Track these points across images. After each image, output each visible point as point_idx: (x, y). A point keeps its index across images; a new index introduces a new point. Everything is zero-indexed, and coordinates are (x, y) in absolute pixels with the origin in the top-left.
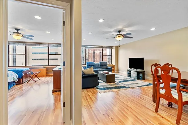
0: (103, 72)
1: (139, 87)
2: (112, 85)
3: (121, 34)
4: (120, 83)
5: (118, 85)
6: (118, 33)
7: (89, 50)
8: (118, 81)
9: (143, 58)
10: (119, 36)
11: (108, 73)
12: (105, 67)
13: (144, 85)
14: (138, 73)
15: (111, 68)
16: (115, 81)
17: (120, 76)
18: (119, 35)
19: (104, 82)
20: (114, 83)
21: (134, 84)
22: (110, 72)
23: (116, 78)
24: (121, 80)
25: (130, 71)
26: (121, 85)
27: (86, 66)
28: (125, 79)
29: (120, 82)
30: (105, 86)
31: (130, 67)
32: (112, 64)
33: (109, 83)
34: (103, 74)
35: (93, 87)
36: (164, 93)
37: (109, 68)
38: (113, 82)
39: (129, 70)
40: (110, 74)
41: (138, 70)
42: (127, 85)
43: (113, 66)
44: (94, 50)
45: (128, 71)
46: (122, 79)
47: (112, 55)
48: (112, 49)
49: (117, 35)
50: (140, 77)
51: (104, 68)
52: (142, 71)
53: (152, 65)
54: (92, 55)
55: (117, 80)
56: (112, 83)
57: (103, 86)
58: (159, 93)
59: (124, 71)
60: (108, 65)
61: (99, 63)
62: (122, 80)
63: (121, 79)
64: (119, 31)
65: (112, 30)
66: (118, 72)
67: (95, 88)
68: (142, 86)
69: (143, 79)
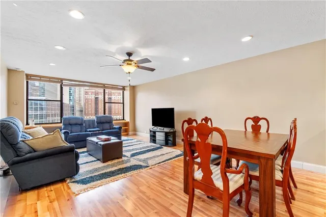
0: (98, 138)
1: (165, 161)
2: (113, 165)
3: (131, 61)
4: (132, 159)
5: (126, 163)
6: (127, 58)
7: (86, 93)
8: (128, 154)
9: (173, 109)
10: (128, 64)
11: (109, 140)
12: (107, 126)
13: (174, 156)
14: (167, 134)
15: (120, 128)
16: (124, 153)
17: (137, 141)
18: (128, 61)
19: (98, 160)
20: (120, 160)
21: (158, 156)
22: (112, 138)
23: (124, 149)
24: (135, 152)
25: (155, 132)
26: (134, 162)
27: (61, 125)
28: (143, 148)
29: (133, 155)
30: (96, 170)
31: (154, 124)
32: (123, 119)
33: (110, 160)
34: (97, 143)
35: (62, 181)
36: (201, 178)
37: (115, 128)
38: (118, 158)
39: (152, 130)
40: (112, 141)
41: (167, 130)
42: (144, 160)
43: (126, 124)
44: (98, 93)
45: (150, 131)
46: (138, 147)
47: (123, 103)
48: (125, 92)
49: (125, 61)
50: (169, 142)
51: (105, 128)
52: (172, 131)
53: (184, 122)
54: (93, 101)
55: (127, 151)
56: (116, 161)
57: (91, 172)
58: (193, 179)
59: (145, 132)
60: (114, 122)
61: (94, 118)
62: (138, 151)
63: (137, 149)
64: (129, 54)
65: (113, 48)
66: (135, 135)
67: (68, 181)
68: (171, 159)
69: (174, 144)
